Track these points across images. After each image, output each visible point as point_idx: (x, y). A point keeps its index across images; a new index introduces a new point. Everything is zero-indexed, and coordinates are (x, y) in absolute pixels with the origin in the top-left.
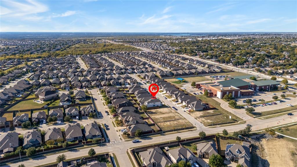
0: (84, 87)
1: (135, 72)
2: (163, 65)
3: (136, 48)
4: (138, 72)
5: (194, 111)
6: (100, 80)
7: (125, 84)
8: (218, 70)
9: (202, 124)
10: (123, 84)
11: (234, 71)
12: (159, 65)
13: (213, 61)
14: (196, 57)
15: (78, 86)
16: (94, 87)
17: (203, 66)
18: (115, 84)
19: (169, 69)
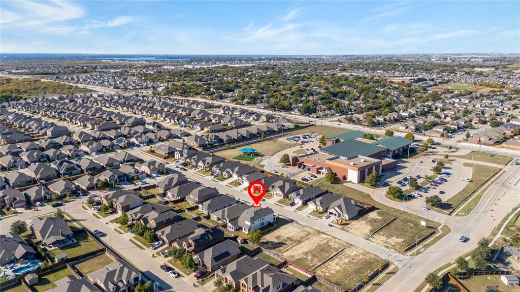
0: (35, 201)
1: (133, 144)
2: (183, 123)
3: (76, 87)
4: (140, 143)
5: (348, 222)
6: (66, 174)
7: (140, 176)
8: (292, 126)
9: (392, 250)
10: (136, 178)
11: (313, 125)
12: (170, 122)
13: (261, 108)
14: (224, 102)
15: (18, 202)
16: (65, 196)
17: (256, 118)
18: (116, 181)
19: (199, 128)
